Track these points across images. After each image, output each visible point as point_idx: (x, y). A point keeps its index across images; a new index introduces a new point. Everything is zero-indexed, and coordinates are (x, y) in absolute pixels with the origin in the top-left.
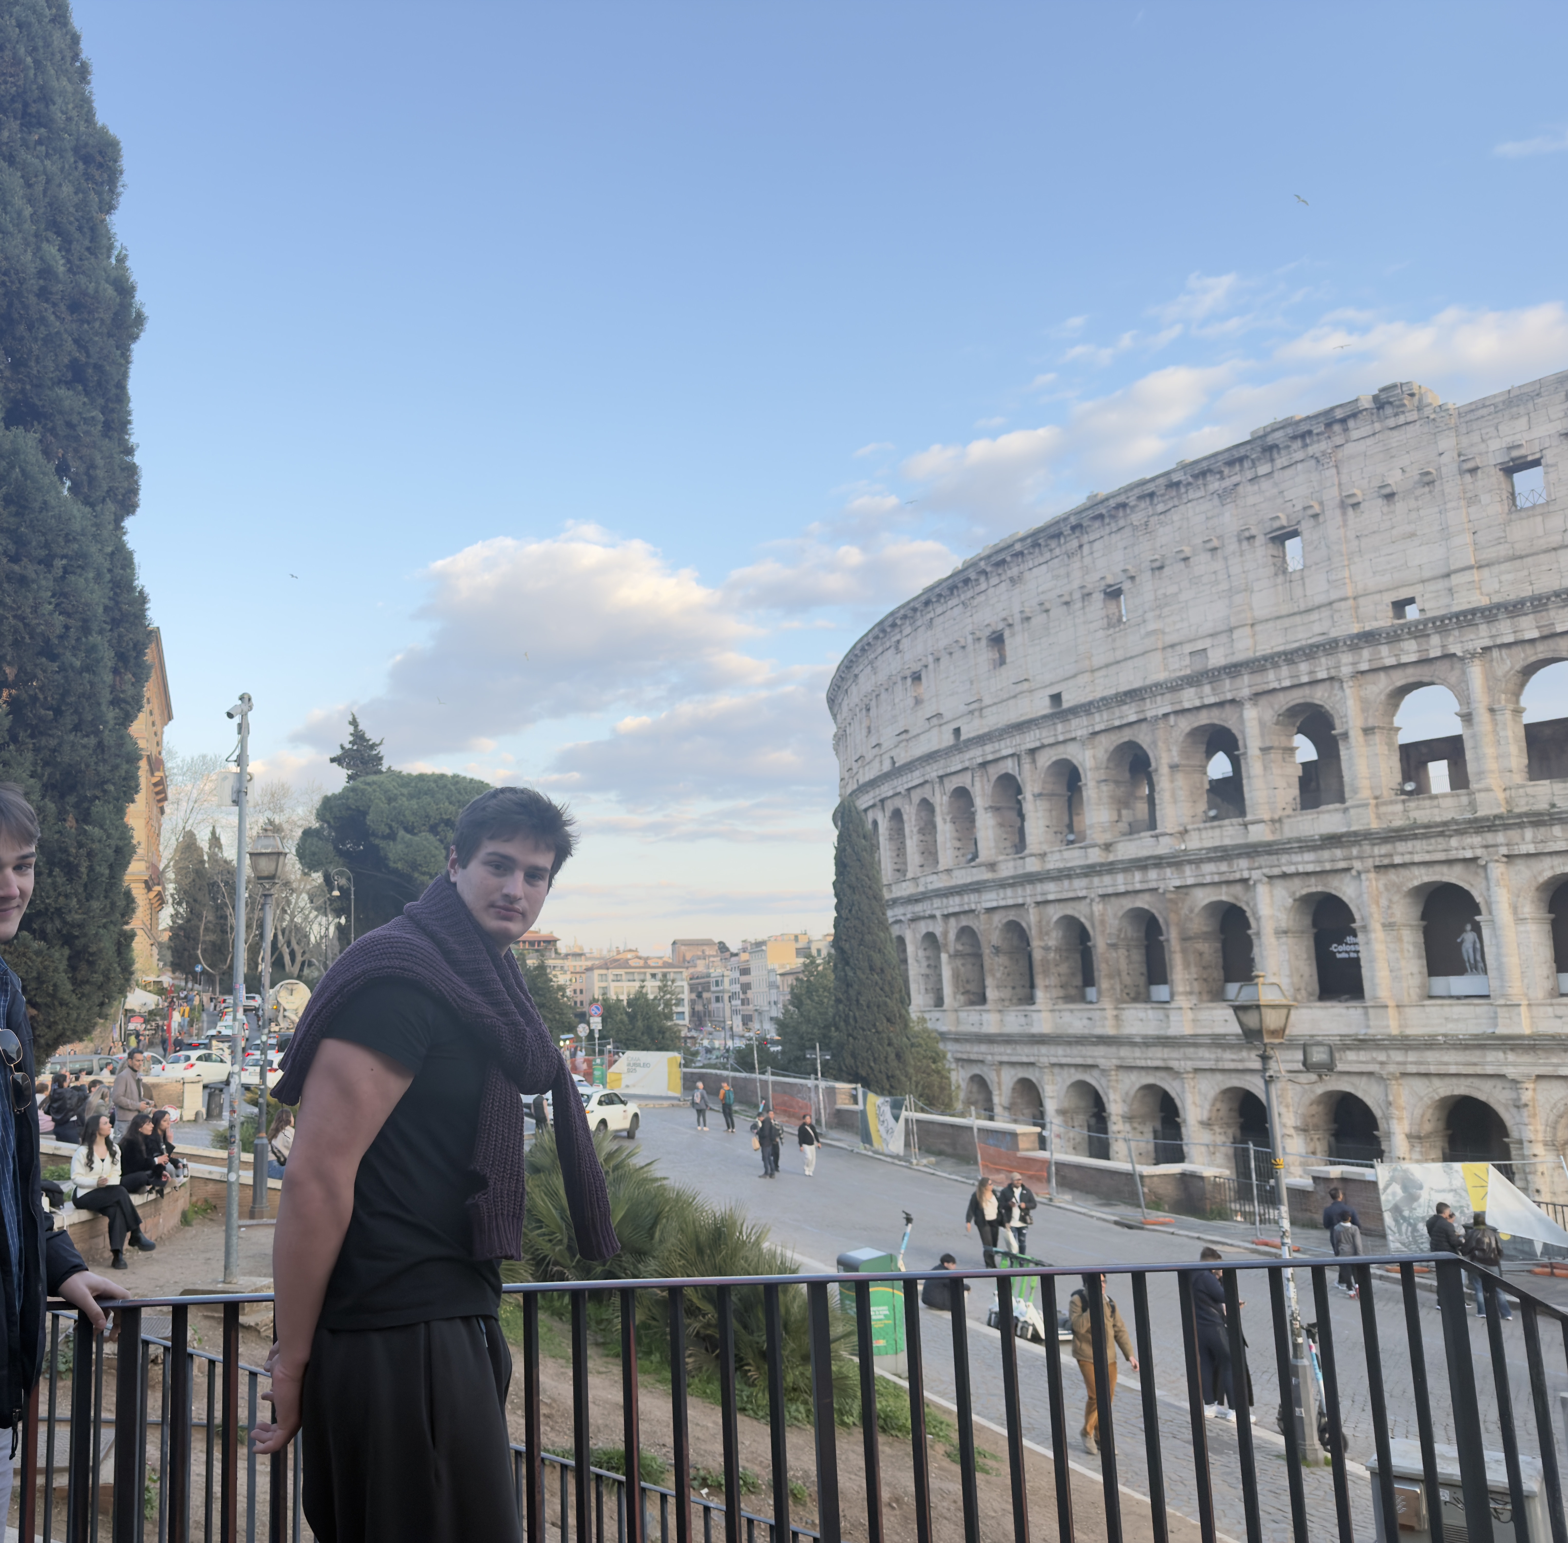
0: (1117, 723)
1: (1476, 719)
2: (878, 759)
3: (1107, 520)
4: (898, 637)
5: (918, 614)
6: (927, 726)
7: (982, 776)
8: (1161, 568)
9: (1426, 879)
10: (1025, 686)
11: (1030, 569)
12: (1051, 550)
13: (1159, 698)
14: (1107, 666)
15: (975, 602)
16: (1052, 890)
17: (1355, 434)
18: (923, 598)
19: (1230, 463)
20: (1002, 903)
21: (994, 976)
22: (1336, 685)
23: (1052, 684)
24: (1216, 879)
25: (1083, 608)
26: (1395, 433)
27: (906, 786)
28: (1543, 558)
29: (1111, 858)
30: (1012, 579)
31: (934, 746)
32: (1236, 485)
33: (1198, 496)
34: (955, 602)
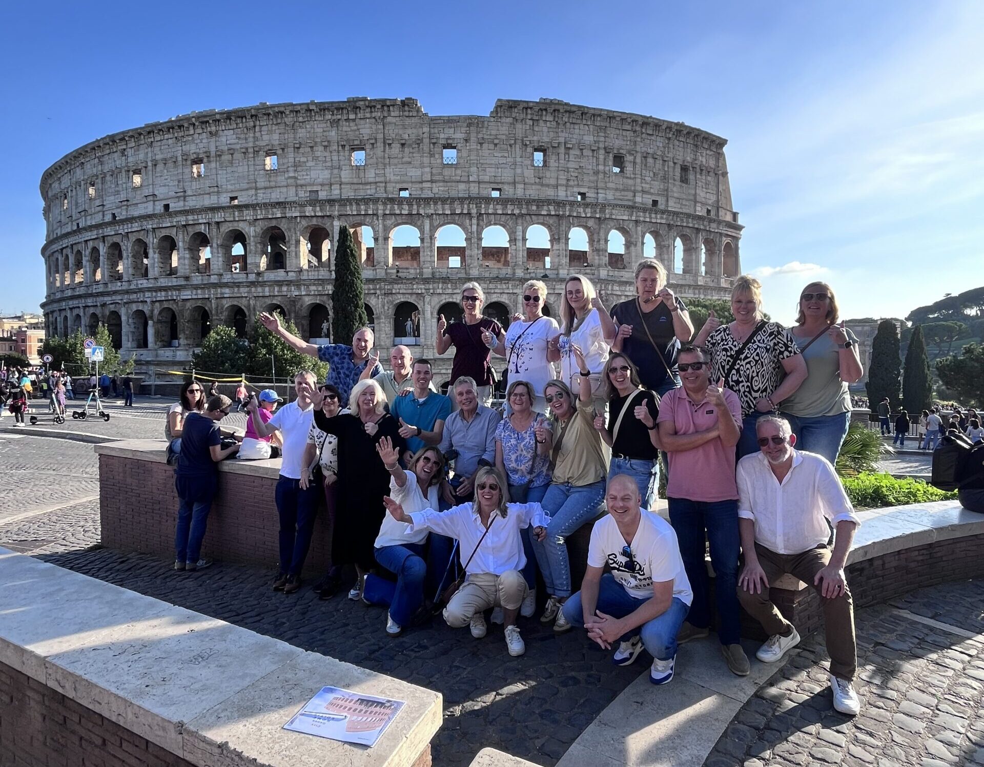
0: (270, 217)
1: (425, 241)
2: (101, 213)
3: (271, 117)
4: (124, 147)
5: (142, 137)
6: (145, 200)
7: (183, 231)
8: (299, 148)
9: (402, 300)
10: (216, 189)
11: (223, 130)
12: (237, 124)
13: (293, 209)
14: (265, 188)
15: (185, 140)
16: (227, 291)
17: (392, 114)
18: (148, 129)
19: (338, 109)
20: (194, 297)
21: (184, 333)
22: (375, 218)
23: (232, 191)
24: (316, 293)
25: (254, 157)
26: (407, 119)
27: (126, 231)
28: (454, 184)
29: (260, 279)
30: (211, 133)
31: (150, 211)
32: (339, 120)
33: (320, 119)
34: (170, 136)
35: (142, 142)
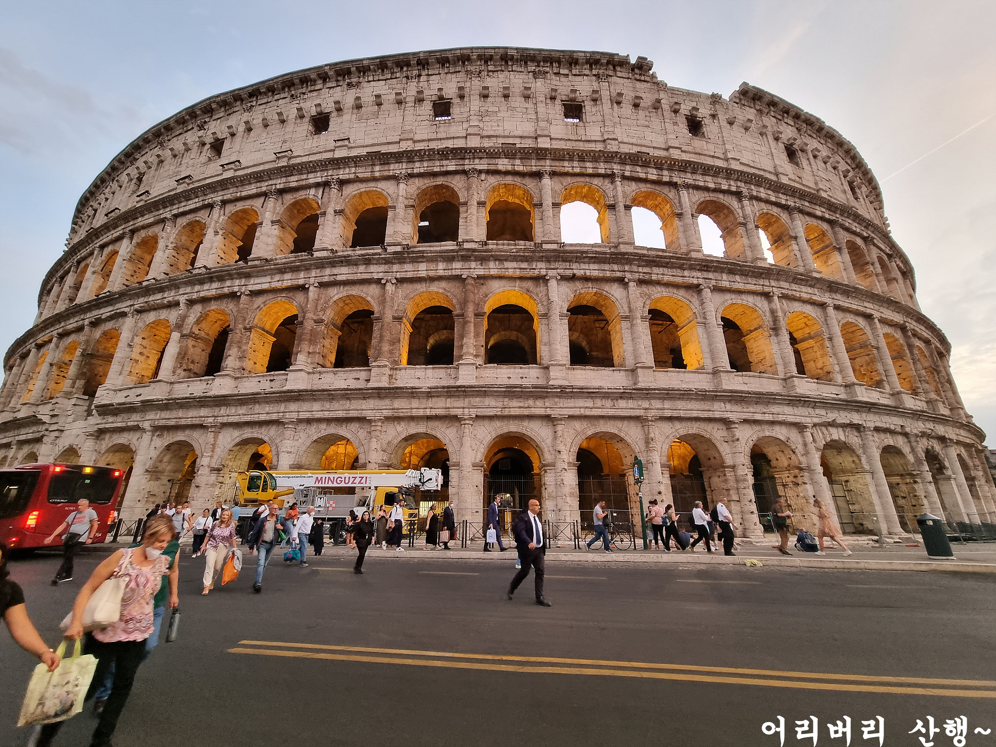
0: (436, 169)
3: (449, 64)
4: (207, 120)
5: (238, 103)
7: (276, 200)
10: (346, 142)
11: (369, 82)
12: (392, 73)
15: (306, 96)
18: (251, 89)
19: (545, 60)
23: (372, 145)
25: (414, 107)
27: (174, 213)
32: (547, 73)
33: (519, 69)
34: (282, 96)
35: (235, 109)
